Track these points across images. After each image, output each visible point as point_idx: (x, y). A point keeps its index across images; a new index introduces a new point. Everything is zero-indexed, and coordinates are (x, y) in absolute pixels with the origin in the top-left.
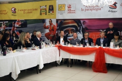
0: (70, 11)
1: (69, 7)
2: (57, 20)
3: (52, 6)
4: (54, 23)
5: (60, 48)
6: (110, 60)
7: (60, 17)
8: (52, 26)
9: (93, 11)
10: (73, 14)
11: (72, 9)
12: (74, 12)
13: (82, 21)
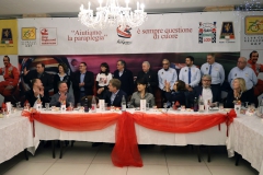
0: (45, 41)
1: (44, 33)
2: (21, 58)
3: (9, 30)
4: (15, 63)
5: (34, 117)
6: (145, 136)
7: (26, 51)
8: (10, 69)
9: (90, 42)
10: (53, 47)
11: (50, 37)
12: (54, 42)
13: (69, 60)
